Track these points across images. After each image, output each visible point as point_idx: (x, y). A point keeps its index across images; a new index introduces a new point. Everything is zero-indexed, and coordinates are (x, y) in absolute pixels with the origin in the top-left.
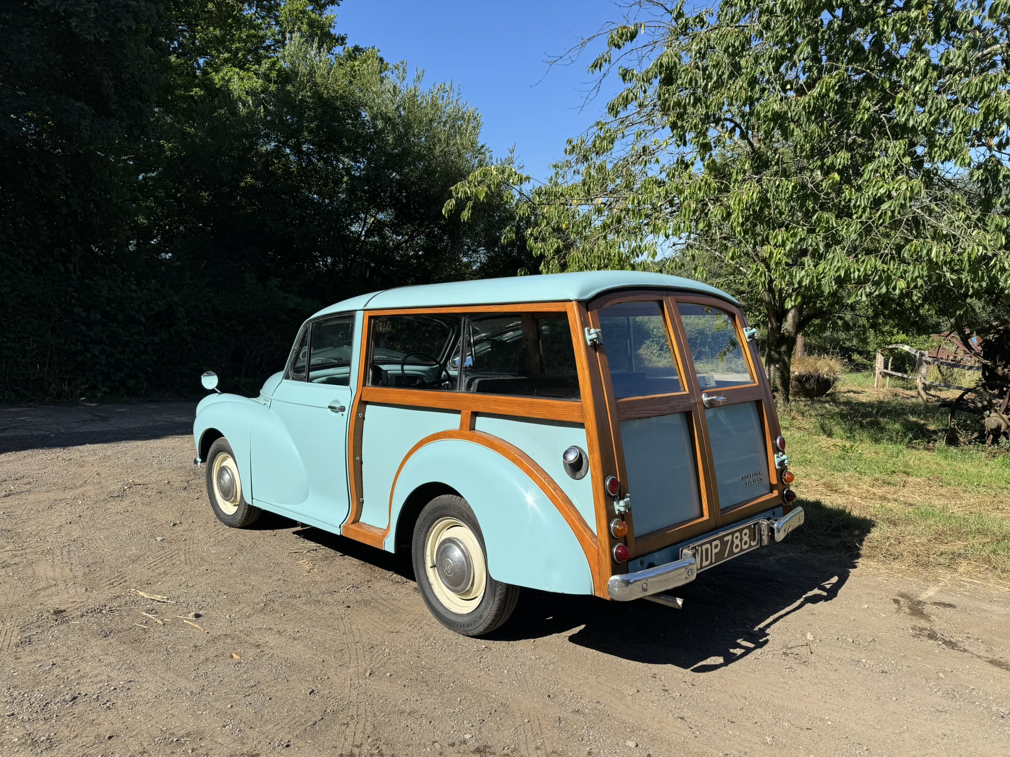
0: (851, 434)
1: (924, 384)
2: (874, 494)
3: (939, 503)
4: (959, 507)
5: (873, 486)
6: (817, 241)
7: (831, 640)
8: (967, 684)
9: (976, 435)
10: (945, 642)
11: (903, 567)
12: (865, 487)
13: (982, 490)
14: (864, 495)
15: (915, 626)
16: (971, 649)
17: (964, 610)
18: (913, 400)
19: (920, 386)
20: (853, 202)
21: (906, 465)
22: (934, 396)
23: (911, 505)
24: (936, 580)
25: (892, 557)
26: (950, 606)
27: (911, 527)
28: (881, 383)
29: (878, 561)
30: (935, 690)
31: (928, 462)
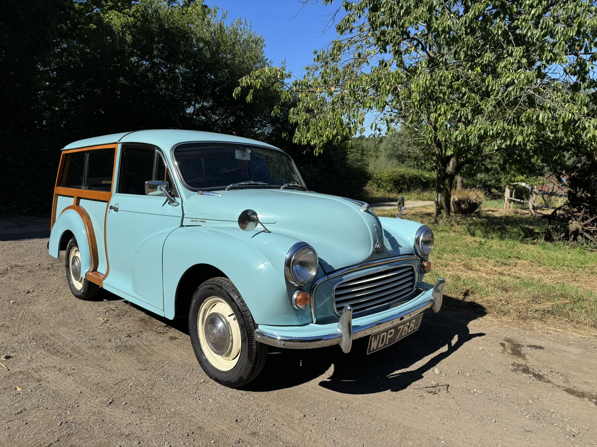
0: (486, 235)
1: (533, 206)
2: (496, 271)
3: (536, 277)
4: (550, 279)
5: (495, 266)
6: (467, 111)
7: (454, 374)
8: (549, 409)
9: (563, 235)
10: (535, 375)
11: (510, 320)
12: (490, 266)
13: (565, 268)
14: (489, 272)
15: (514, 363)
16: (553, 380)
17: (549, 351)
18: (527, 215)
19: (531, 207)
20: (490, 87)
21: (519, 253)
22: (539, 213)
23: (518, 278)
24: (531, 329)
25: (503, 313)
26: (540, 348)
27: (517, 293)
28: (508, 206)
29: (493, 316)
30: (525, 413)
31: (533, 251)
